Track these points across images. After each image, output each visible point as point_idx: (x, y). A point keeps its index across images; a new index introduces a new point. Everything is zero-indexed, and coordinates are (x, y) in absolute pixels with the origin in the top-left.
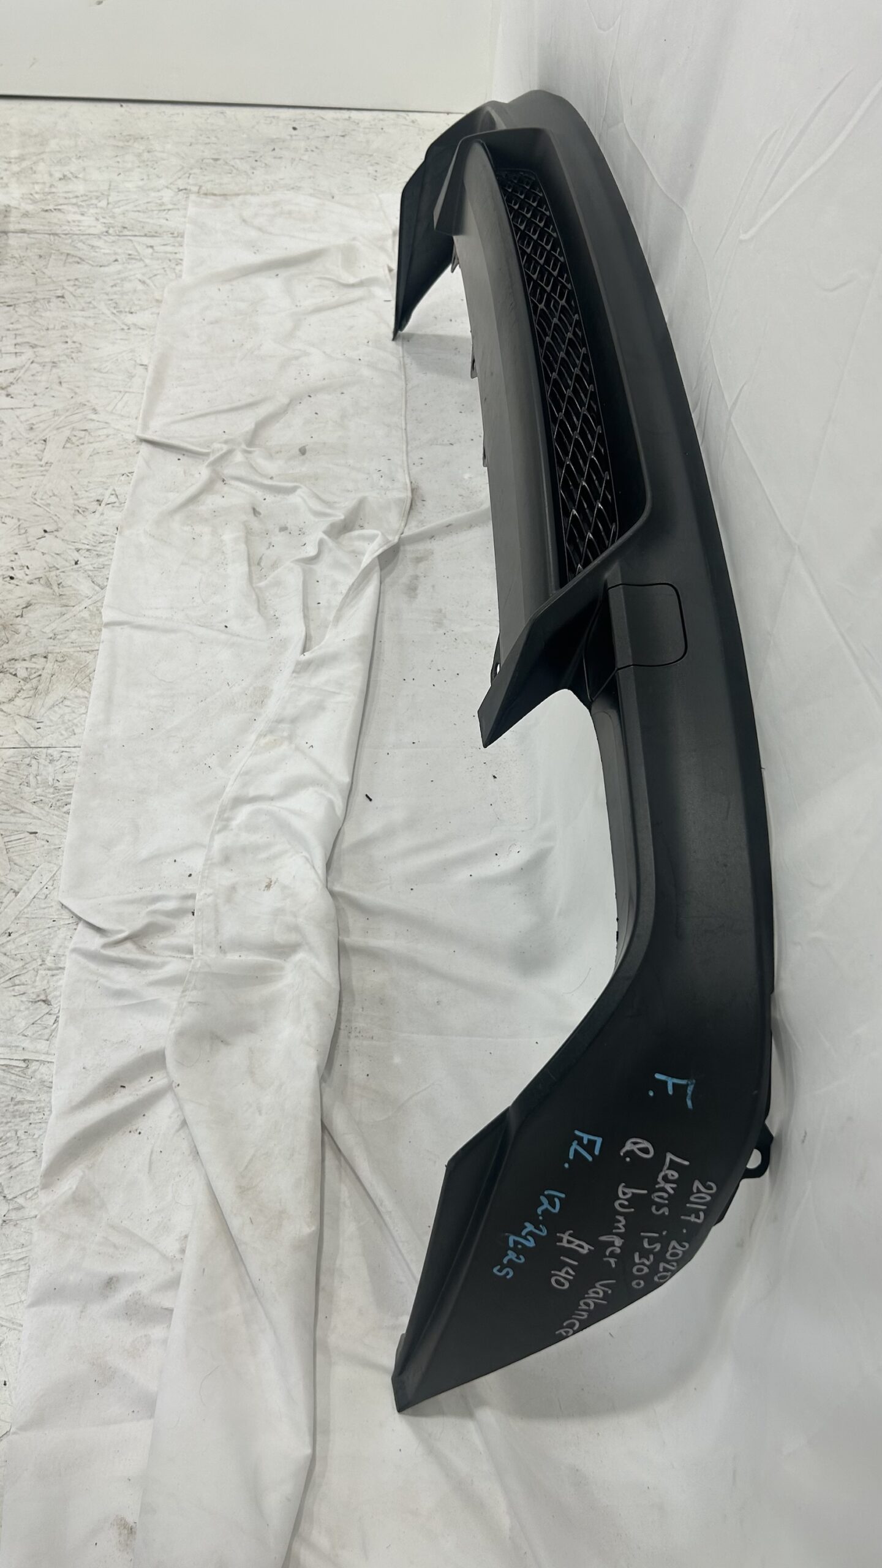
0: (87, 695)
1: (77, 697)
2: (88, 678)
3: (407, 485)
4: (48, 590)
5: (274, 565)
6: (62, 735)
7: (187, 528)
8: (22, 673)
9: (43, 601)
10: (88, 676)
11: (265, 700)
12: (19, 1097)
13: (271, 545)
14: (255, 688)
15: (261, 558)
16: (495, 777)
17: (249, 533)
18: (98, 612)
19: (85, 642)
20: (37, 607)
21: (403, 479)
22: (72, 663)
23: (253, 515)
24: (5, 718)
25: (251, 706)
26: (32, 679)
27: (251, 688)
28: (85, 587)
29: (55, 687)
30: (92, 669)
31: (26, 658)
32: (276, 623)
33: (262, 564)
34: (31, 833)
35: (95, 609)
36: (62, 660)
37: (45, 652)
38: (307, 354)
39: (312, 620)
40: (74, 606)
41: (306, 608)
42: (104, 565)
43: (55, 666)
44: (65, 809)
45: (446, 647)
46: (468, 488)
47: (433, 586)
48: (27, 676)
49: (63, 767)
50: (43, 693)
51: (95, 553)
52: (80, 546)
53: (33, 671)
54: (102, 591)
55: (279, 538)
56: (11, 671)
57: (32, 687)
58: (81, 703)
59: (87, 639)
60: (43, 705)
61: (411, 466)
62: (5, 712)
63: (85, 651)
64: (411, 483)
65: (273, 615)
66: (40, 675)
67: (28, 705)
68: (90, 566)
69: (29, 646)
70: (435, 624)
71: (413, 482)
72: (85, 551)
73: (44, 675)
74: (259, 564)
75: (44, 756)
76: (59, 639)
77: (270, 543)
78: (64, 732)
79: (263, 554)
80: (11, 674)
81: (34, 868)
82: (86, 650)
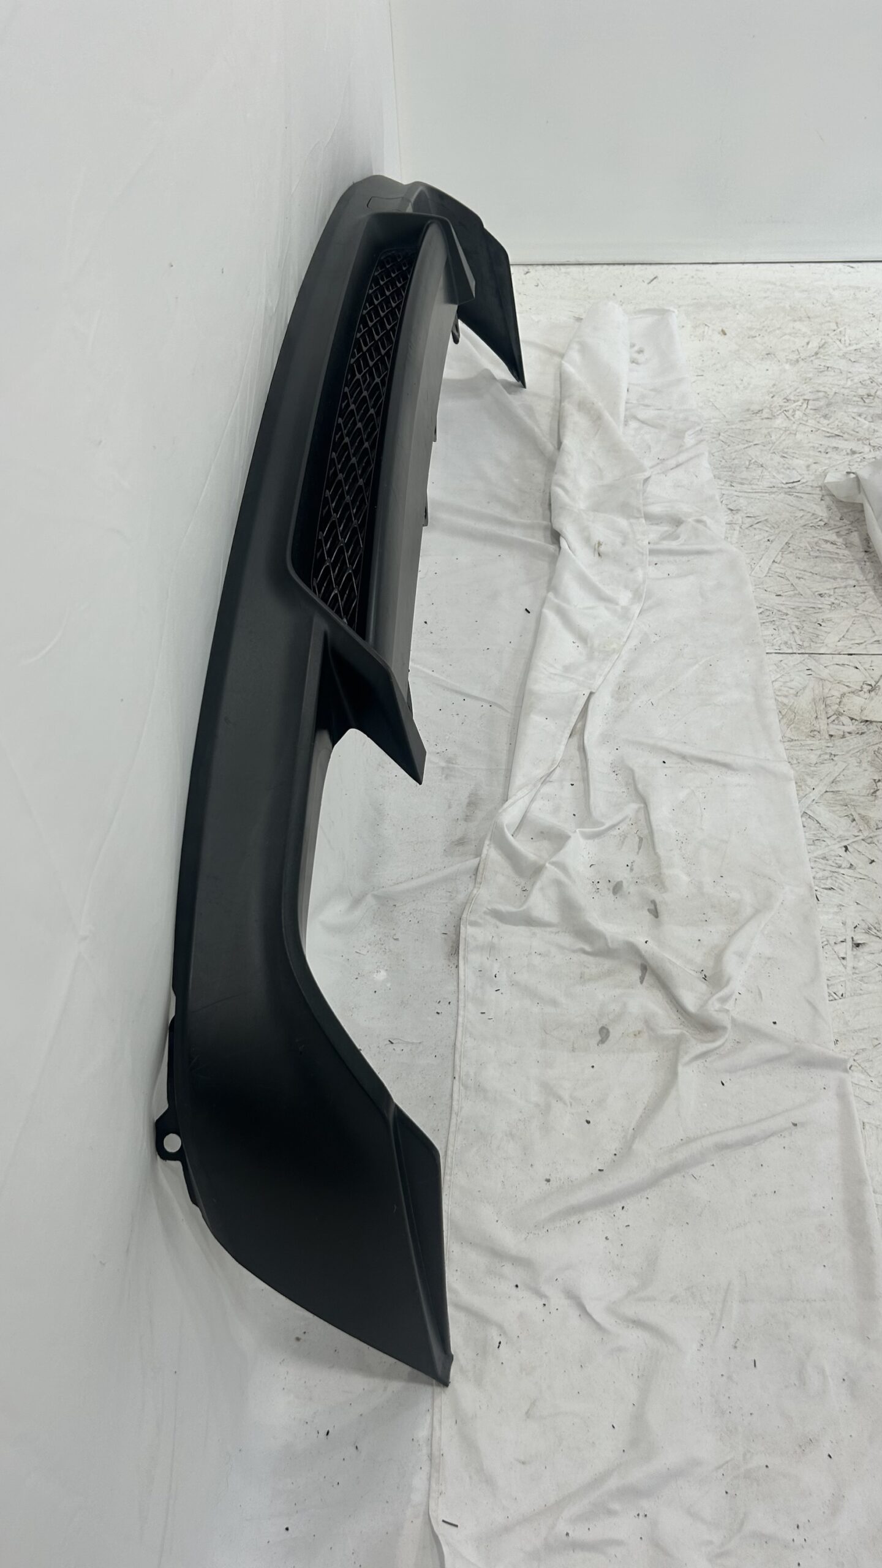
0: (777, 698)
1: (786, 696)
2: (783, 714)
3: (464, 958)
4: (863, 813)
5: (624, 839)
6: (786, 664)
7: (734, 895)
8: (845, 719)
9: (862, 799)
10: (783, 716)
11: (617, 689)
12: (730, 473)
13: (630, 867)
14: (628, 700)
15: (639, 848)
16: (426, 622)
17: (659, 880)
18: (799, 784)
19: (799, 750)
20: (864, 792)
21: (467, 971)
22: (803, 728)
23: (657, 902)
24: (841, 679)
25: (629, 684)
26: (833, 715)
27: (631, 699)
28: (823, 814)
29: (810, 706)
30: (782, 723)
31: (848, 735)
32: (615, 766)
33: (637, 839)
34: (780, 595)
35: (803, 787)
36: (814, 733)
37: (834, 740)
38: (612, 1310)
39: (578, 768)
40: (826, 792)
41: (586, 780)
42: (814, 845)
43: (818, 726)
44: (761, 610)
45: (447, 737)
46: (385, 953)
47: (450, 807)
48: (840, 717)
49: (775, 639)
50: (818, 699)
51: (830, 862)
52: (850, 872)
53: (836, 722)
54: (803, 810)
55: (622, 875)
56: (857, 723)
57: (830, 706)
58: (780, 690)
59: (799, 753)
60: (813, 690)
61: (454, 1002)
62: (844, 685)
63: (795, 740)
64: (457, 967)
65: (619, 775)
66: (828, 718)
67: (826, 691)
68: (829, 844)
69: (851, 747)
70: (454, 762)
71: (454, 967)
72: (843, 866)
73: (824, 717)
74: (641, 839)
75: (794, 647)
76: (826, 753)
77: (632, 870)
78: (785, 666)
79: (638, 853)
80: (856, 720)
81: (768, 575)
82: (795, 743)
